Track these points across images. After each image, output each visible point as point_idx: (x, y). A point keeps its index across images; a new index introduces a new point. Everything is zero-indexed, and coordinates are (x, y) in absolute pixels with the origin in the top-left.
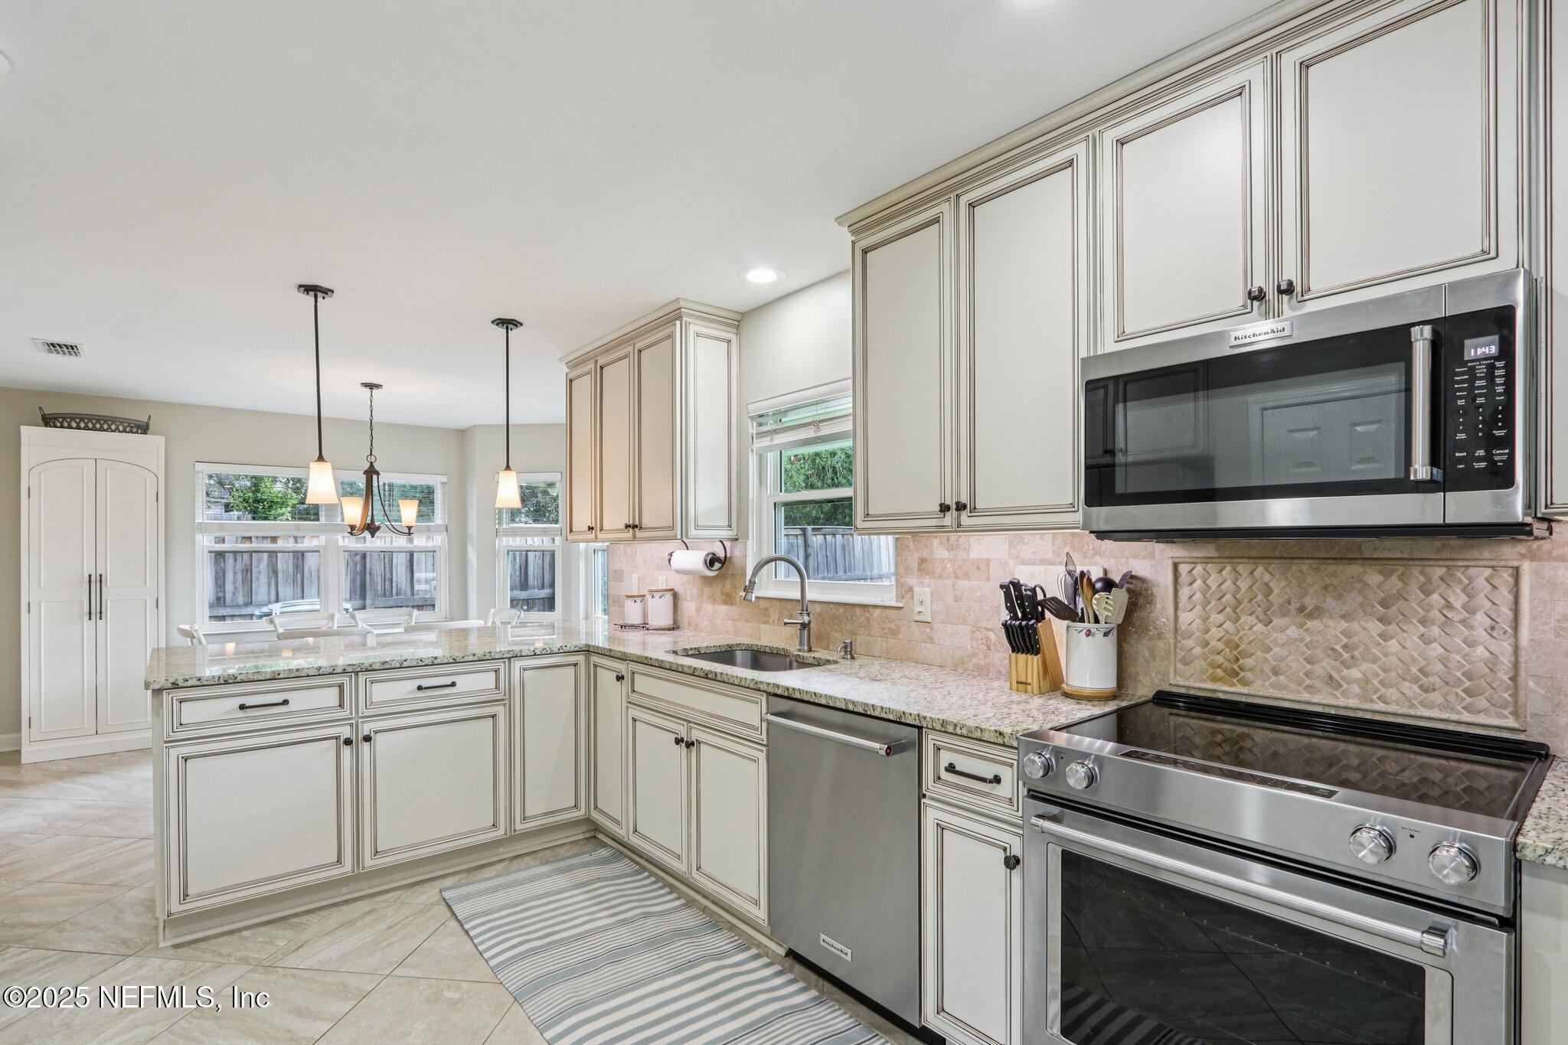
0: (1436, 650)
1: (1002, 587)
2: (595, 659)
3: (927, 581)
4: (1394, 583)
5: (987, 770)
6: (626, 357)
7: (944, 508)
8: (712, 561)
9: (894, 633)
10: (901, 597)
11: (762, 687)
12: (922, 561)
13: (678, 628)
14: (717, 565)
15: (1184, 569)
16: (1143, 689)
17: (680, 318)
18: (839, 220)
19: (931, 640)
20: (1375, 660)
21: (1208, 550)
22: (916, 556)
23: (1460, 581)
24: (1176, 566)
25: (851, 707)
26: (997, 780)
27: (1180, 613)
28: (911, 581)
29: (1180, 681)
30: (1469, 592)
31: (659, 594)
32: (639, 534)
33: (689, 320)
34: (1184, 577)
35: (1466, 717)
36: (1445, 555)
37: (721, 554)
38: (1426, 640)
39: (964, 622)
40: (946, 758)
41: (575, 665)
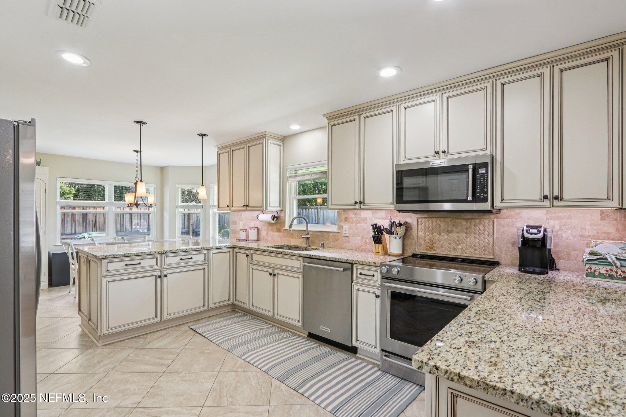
0: (477, 240)
1: (372, 225)
2: (236, 250)
3: (347, 224)
4: (468, 224)
5: (371, 273)
6: (244, 148)
7: (356, 203)
8: (273, 218)
9: (337, 240)
10: (339, 229)
11: (301, 255)
12: (346, 218)
13: (259, 240)
14: (275, 219)
15: (420, 220)
16: (409, 253)
17: (265, 137)
18: (324, 115)
19: (348, 242)
20: (464, 243)
21: (425, 215)
22: (344, 216)
23: (482, 224)
24: (418, 220)
25: (331, 259)
26: (373, 276)
27: (419, 232)
28: (343, 224)
29: (418, 250)
30: (484, 226)
31: (253, 229)
32: (248, 208)
33: (268, 138)
34: (420, 223)
35: (483, 256)
36: (479, 217)
37: (277, 215)
38: (475, 238)
39: (359, 236)
40: (359, 271)
41: (229, 252)
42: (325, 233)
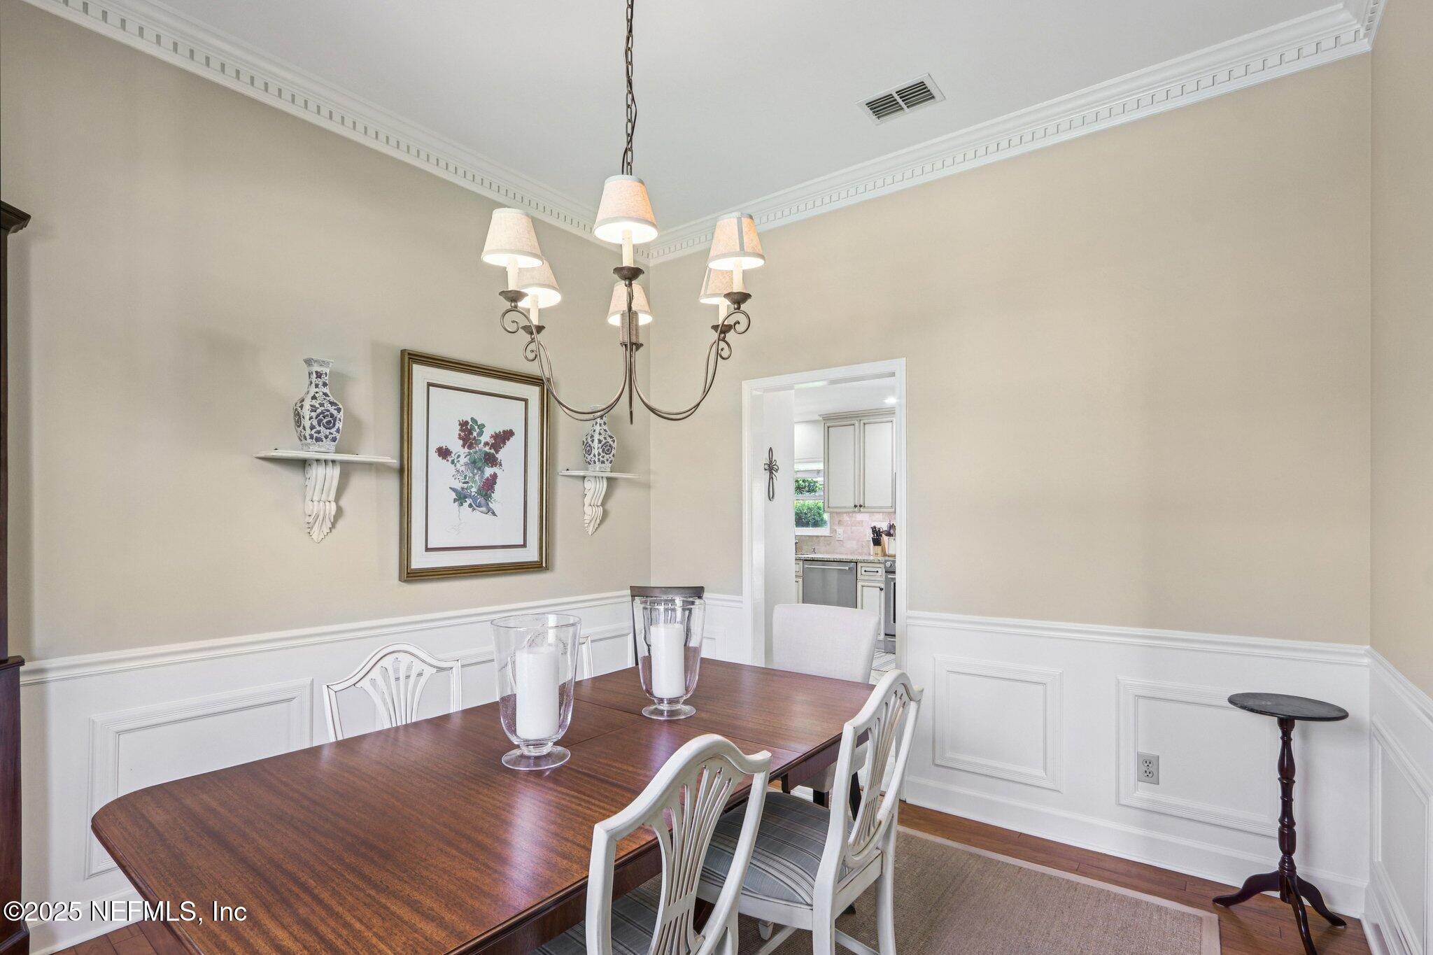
1: (871, 528)
3: (841, 527)
5: (875, 570)
7: (855, 506)
9: (829, 544)
10: (831, 532)
12: (841, 521)
18: (819, 416)
19: (842, 546)
22: (837, 519)
25: (835, 560)
26: (877, 572)
28: (836, 527)
39: (854, 540)
40: (864, 569)
42: (815, 538)
